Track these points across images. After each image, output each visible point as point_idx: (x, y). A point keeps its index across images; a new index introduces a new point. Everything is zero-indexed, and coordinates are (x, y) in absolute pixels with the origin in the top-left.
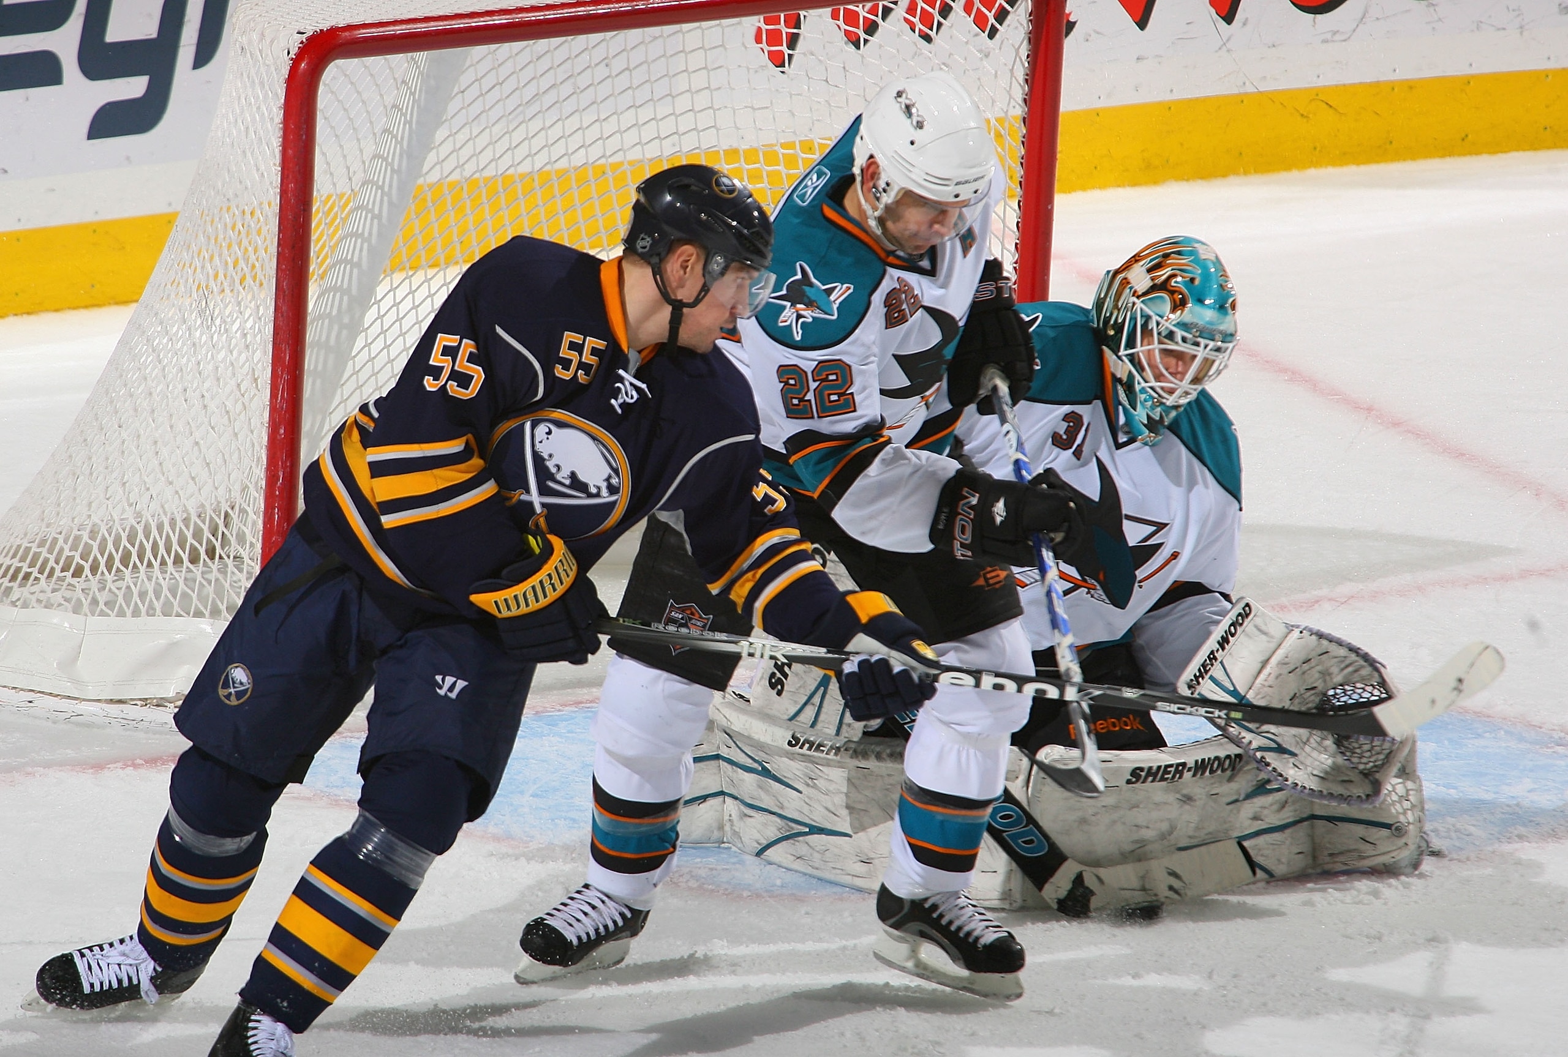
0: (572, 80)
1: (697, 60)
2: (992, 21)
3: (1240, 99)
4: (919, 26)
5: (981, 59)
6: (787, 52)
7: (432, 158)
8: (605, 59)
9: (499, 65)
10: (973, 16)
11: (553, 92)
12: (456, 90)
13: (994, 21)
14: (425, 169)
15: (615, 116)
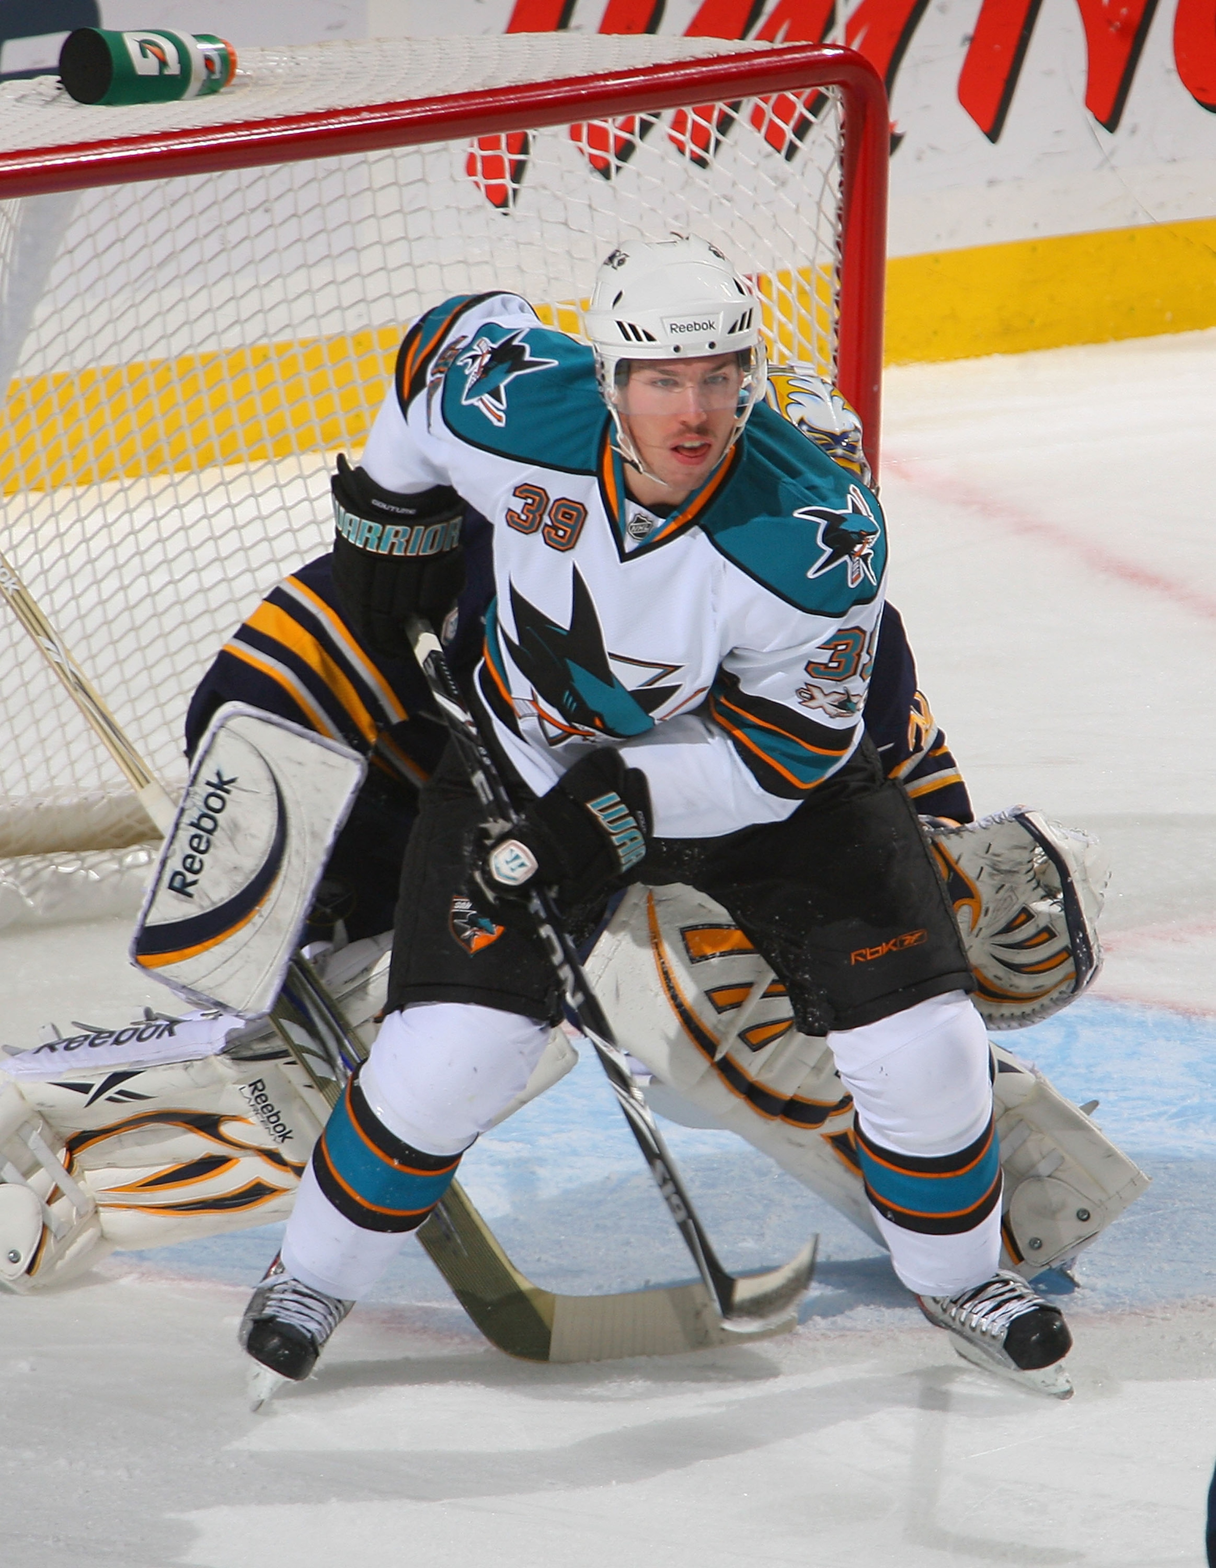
0: (220, 231)
1: (388, 200)
2: (790, 135)
3: (1130, 235)
4: (690, 146)
5: (776, 189)
6: (510, 185)
7: (30, 344)
8: (265, 202)
9: (121, 214)
10: (764, 129)
11: (194, 249)
12: (61, 249)
13: (793, 136)
14: (22, 359)
15: (280, 280)
